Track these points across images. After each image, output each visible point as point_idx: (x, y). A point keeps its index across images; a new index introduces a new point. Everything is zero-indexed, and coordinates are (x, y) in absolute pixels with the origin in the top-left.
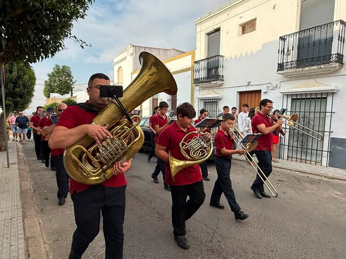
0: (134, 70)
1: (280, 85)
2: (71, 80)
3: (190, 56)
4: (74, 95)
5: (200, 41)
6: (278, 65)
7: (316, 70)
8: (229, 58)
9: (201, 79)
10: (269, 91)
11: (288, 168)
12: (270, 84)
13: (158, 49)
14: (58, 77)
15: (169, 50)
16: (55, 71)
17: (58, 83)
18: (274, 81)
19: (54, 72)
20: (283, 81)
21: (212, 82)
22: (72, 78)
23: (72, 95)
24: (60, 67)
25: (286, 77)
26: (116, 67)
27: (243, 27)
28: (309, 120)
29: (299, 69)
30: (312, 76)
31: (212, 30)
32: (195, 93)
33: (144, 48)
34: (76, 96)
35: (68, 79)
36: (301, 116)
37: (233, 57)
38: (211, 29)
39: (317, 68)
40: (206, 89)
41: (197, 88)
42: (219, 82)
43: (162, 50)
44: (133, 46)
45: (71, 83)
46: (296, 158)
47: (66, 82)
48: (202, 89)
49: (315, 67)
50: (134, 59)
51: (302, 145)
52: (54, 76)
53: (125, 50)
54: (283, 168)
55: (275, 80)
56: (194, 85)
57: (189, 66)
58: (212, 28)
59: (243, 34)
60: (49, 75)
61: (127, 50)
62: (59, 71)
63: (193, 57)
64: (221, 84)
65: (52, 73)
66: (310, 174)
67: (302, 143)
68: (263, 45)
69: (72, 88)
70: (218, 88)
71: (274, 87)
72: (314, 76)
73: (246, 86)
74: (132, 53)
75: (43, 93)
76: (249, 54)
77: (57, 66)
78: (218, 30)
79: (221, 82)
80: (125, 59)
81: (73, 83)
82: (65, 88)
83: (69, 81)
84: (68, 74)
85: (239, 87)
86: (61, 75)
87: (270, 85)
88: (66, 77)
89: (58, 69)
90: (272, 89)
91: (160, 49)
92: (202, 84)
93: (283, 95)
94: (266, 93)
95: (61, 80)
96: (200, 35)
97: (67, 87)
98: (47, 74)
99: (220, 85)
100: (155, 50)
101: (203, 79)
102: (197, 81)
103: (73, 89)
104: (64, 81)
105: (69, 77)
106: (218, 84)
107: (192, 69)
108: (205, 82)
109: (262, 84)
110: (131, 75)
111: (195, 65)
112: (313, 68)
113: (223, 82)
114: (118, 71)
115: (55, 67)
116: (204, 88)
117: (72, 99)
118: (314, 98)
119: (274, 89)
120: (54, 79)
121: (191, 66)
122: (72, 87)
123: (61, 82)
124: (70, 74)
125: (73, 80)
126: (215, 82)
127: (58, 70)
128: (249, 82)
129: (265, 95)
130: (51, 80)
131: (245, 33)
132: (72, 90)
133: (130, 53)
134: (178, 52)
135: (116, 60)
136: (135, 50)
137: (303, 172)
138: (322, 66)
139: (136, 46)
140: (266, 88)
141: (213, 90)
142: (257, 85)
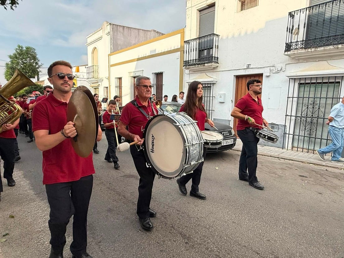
0: (111, 51)
1: (285, 68)
2: (37, 63)
3: (179, 35)
4: (40, 80)
5: (190, 18)
6: (286, 45)
7: (332, 50)
8: (224, 38)
9: (192, 61)
10: (272, 74)
11: (300, 160)
12: (274, 66)
13: (138, 29)
14: (22, 59)
15: (149, 31)
16: (18, 53)
17: (22, 66)
18: (278, 64)
19: (16, 53)
20: (289, 64)
21: (206, 65)
22: (38, 61)
23: (38, 80)
24: (23, 48)
25: (293, 59)
26: (90, 49)
27: (242, 2)
28: (319, 107)
29: (311, 50)
30: (323, 58)
31: (206, 5)
32: (184, 76)
33: (122, 27)
34: (44, 81)
35: (33, 62)
36: (310, 102)
37: (230, 36)
38: (204, 5)
39: (333, 48)
40: (197, 72)
41: (187, 71)
42: (214, 65)
43: (141, 31)
44: (110, 24)
45: (37, 66)
46: (303, 149)
47: (31, 65)
48: (193, 72)
49: (331, 47)
50: (111, 39)
51: (310, 134)
52: (16, 58)
53: (101, 29)
54: (293, 159)
55: (280, 62)
56: (184, 68)
57: (178, 46)
58: (205, 2)
59: (242, 10)
60: (10, 57)
61: (103, 29)
62: (23, 53)
63: (183, 37)
64: (216, 67)
65: (14, 54)
66: (326, 166)
67: (310, 132)
68: (267, 22)
69: (38, 73)
70: (211, 71)
71: (278, 71)
72: (327, 58)
73: (245, 69)
74: (109, 32)
75: (4, 77)
76: (249, 32)
77: (19, 47)
78: (213, 5)
79: (216, 65)
80: (100, 38)
81: (39, 66)
82: (30, 72)
83: (34, 64)
84: (33, 57)
85: (237, 70)
86: (25, 57)
87: (273, 68)
88: (30, 60)
89: (21, 50)
90: (276, 73)
91: (140, 29)
92: (194, 66)
93: (290, 79)
94: (268, 76)
95: (25, 63)
96: (190, 11)
97: (32, 71)
98: (9, 56)
99: (214, 68)
100: (134, 30)
101: (194, 61)
102: (187, 64)
103: (40, 73)
104: (28, 64)
105: (35, 60)
106: (213, 66)
107: (181, 50)
108: (197, 65)
109: (264, 67)
110: (109, 56)
111: (185, 45)
112: (328, 48)
113: (218, 65)
114: (93, 53)
115: (18, 48)
116: (195, 72)
117: (39, 84)
118: (320, 83)
119: (278, 73)
120: (16, 62)
121: (180, 47)
122: (38, 71)
123: (25, 65)
124: (35, 56)
125: (40, 63)
126: (210, 64)
127: (21, 52)
128: (249, 65)
129: (268, 79)
130: (13, 62)
131: (244, 9)
132: (39, 75)
133: (107, 31)
134: (158, 34)
135: (89, 40)
136: (113, 29)
137: (317, 164)
138: (340, 46)
139: (113, 25)
140: (269, 71)
141: (206, 74)
142: (259, 68)
